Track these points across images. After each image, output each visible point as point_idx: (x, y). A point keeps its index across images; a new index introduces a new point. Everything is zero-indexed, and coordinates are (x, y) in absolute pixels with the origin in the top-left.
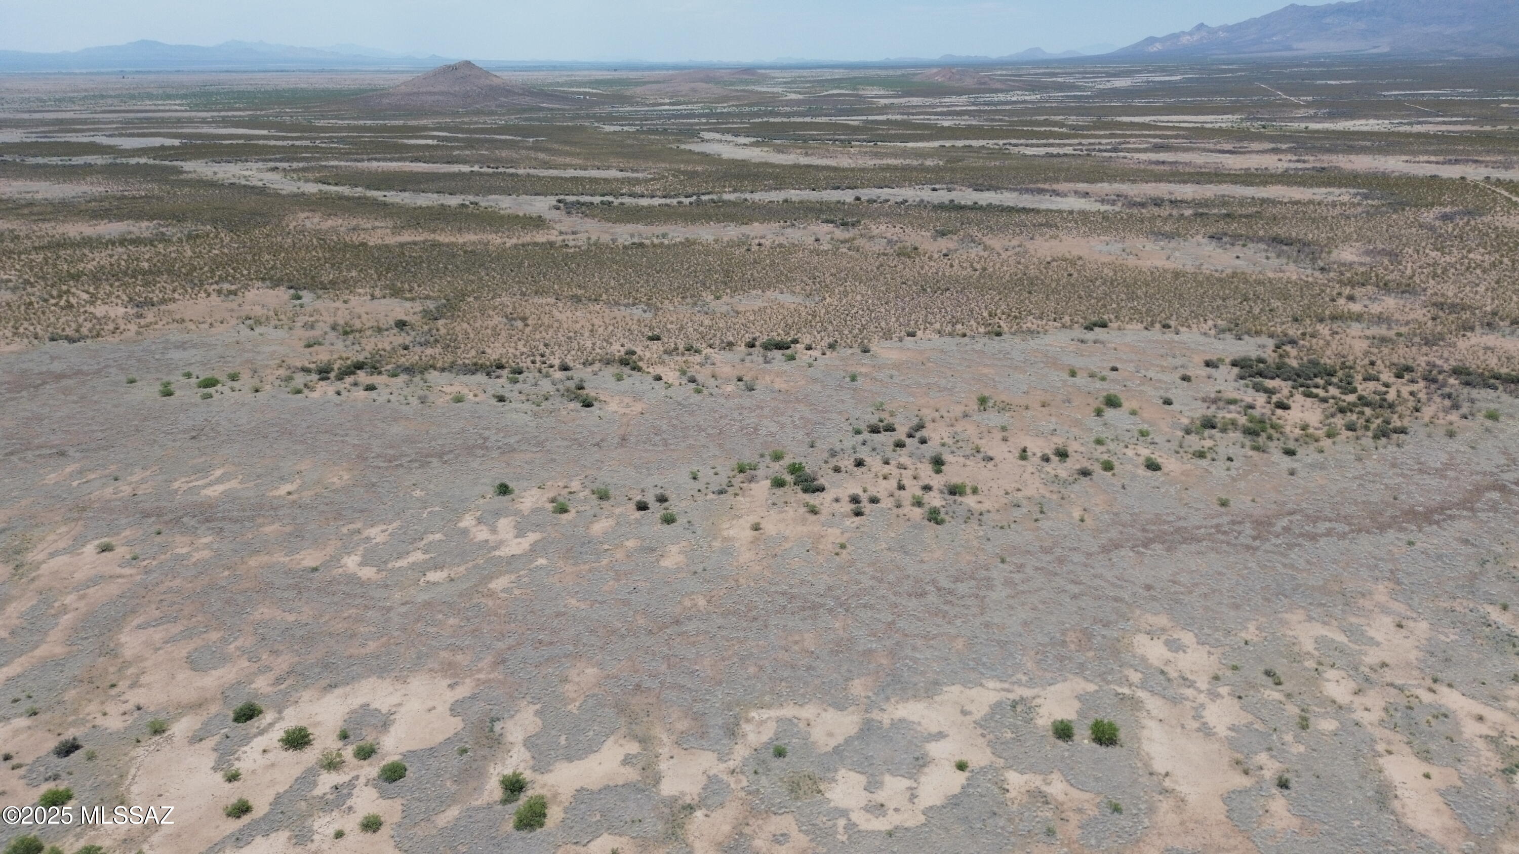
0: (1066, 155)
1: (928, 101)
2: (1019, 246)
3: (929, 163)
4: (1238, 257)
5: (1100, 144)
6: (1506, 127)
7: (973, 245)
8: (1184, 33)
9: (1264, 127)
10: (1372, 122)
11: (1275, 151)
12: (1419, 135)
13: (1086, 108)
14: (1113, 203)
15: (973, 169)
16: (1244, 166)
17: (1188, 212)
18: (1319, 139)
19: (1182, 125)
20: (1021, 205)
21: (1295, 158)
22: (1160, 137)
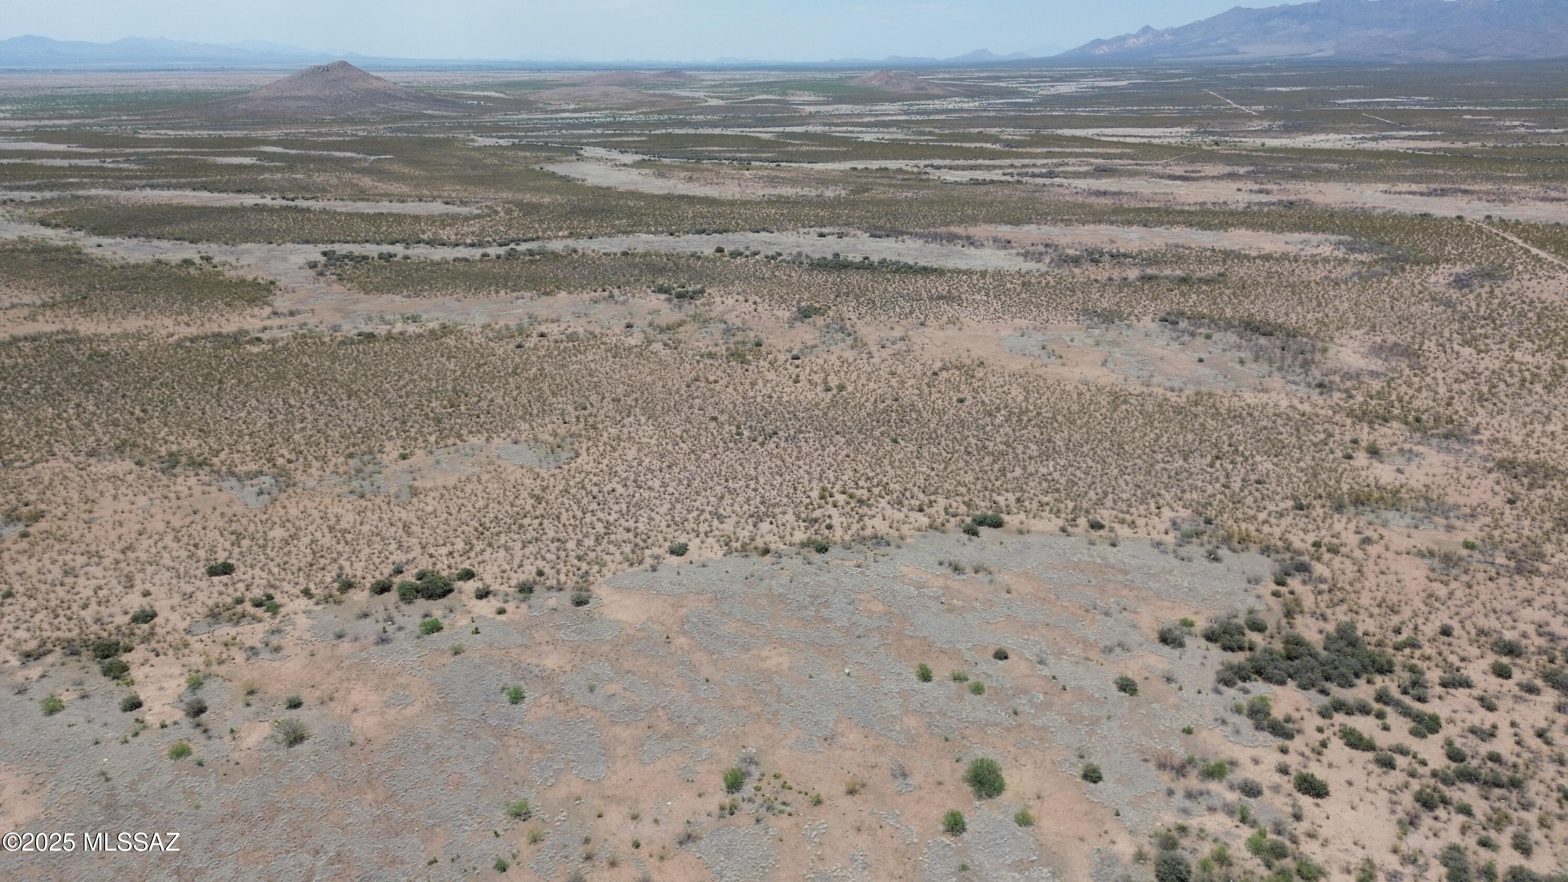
0: (992, 182)
1: (858, 109)
2: (902, 339)
3: (829, 193)
4: (1201, 360)
5: (1034, 165)
6: (1479, 144)
7: (840, 336)
8: (1129, 36)
9: (1217, 144)
10: (1332, 136)
11: (1232, 176)
12: (1389, 154)
13: (1024, 118)
14: (1039, 258)
15: (878, 203)
16: (1201, 200)
17: (1133, 274)
18: (1280, 159)
19: (1128, 140)
20: (922, 263)
21: (1256, 187)
22: (1102, 156)
